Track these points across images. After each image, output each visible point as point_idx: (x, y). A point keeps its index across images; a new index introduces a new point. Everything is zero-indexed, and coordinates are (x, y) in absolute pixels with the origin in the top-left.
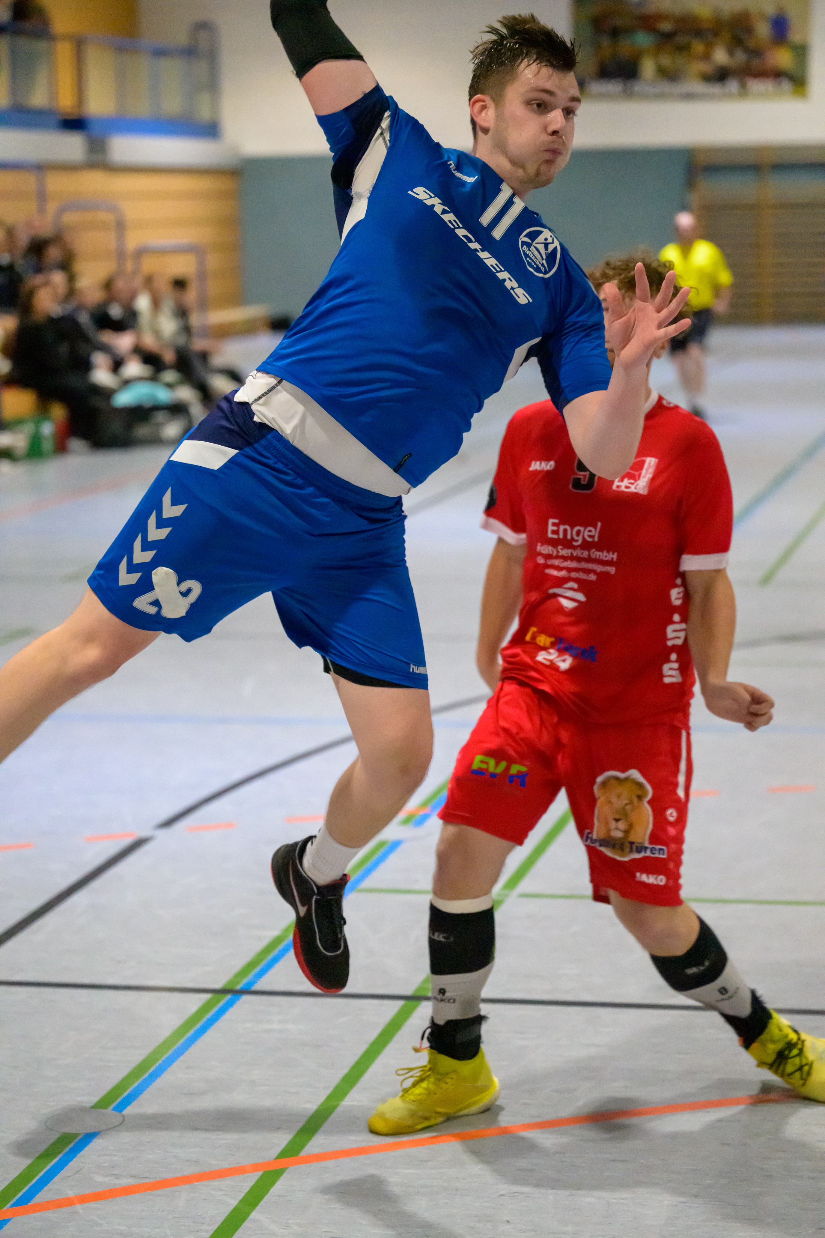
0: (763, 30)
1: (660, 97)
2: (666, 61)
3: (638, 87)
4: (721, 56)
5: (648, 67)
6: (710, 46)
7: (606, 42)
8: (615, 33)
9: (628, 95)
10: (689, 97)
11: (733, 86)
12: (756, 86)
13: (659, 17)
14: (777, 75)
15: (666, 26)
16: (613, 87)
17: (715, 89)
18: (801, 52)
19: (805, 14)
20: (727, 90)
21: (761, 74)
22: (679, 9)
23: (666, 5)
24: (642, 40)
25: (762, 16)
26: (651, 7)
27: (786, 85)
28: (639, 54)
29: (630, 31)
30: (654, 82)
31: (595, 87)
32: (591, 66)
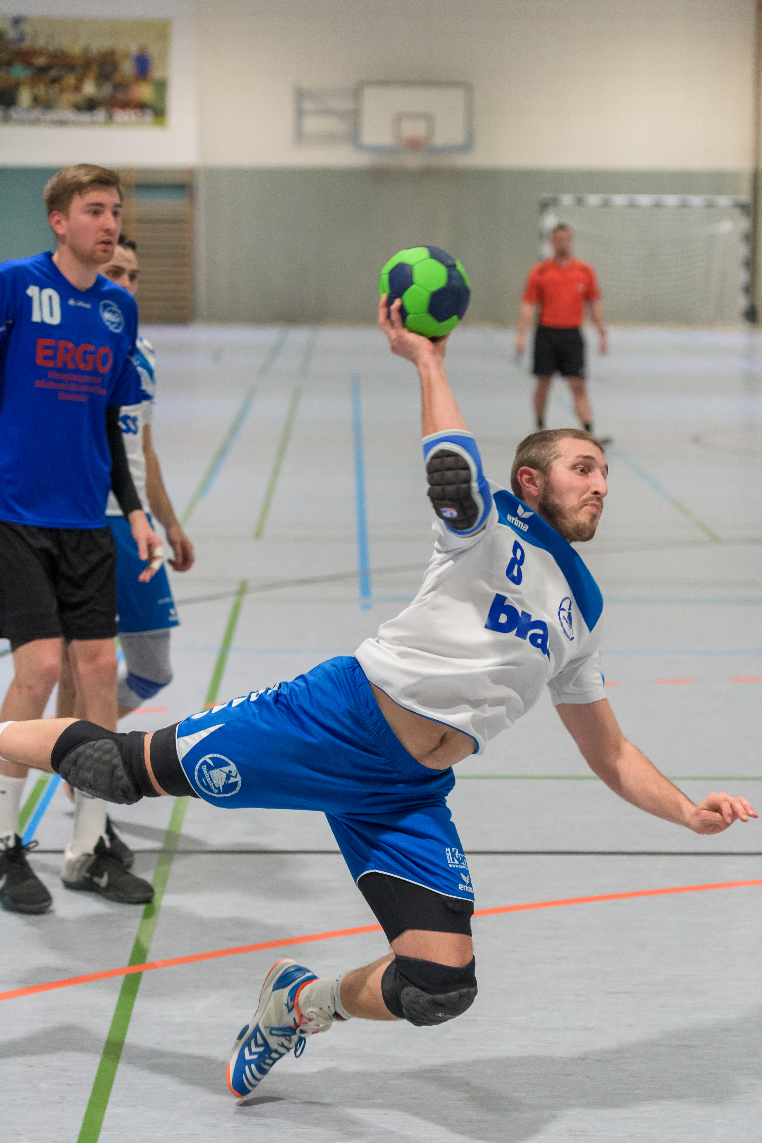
0: (128, 68)
1: (36, 122)
2: (41, 90)
3: (15, 114)
4: (89, 88)
5: (25, 96)
6: (80, 79)
9: (6, 120)
10: (62, 123)
11: (100, 115)
12: (121, 116)
13: (35, 53)
14: (141, 106)
15: (41, 61)
17: (85, 117)
18: (161, 87)
19: (164, 54)
20: (95, 118)
21: (126, 105)
22: (53, 46)
23: (41, 43)
24: (19, 72)
25: (126, 55)
26: (27, 44)
27: (149, 117)
28: (17, 85)
29: (9, 63)
30: (30, 109)
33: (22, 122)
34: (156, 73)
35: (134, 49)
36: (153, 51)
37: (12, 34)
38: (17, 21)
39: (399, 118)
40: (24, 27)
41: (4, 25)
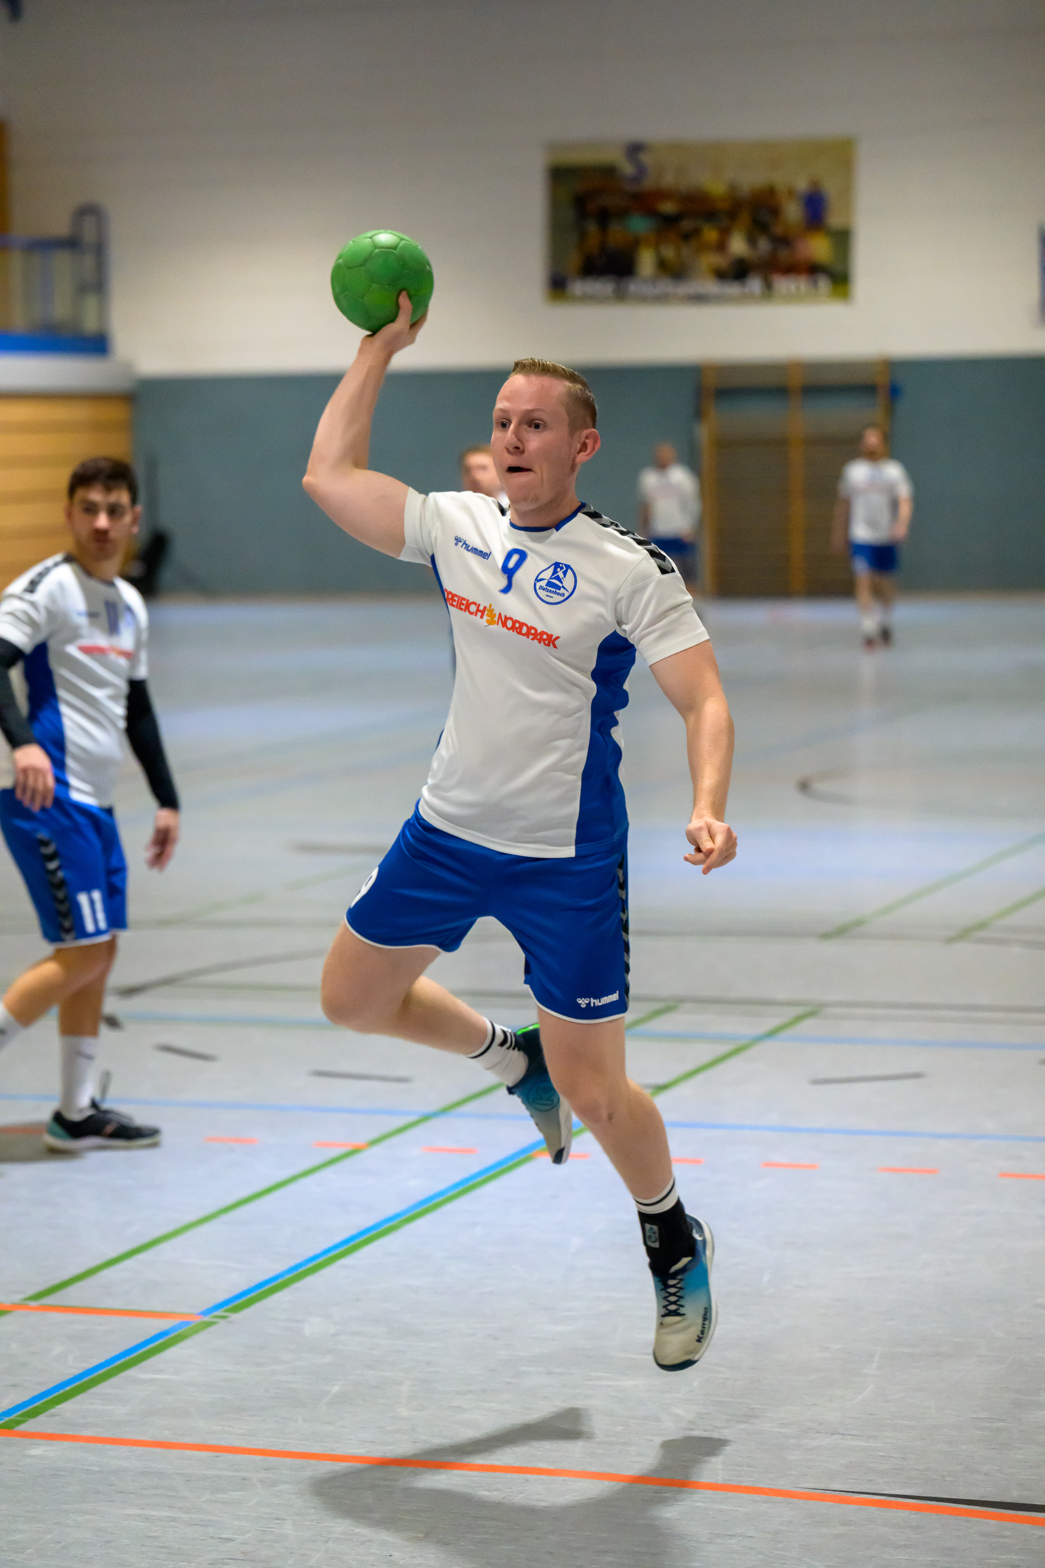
0: (793, 212)
1: (662, 299)
2: (669, 252)
3: (633, 287)
4: (738, 246)
5: (646, 261)
6: (725, 233)
7: (592, 228)
8: (604, 217)
9: (621, 296)
10: (699, 299)
11: (755, 284)
12: (784, 285)
13: (661, 195)
14: (813, 270)
15: (668, 207)
16: (603, 287)
17: (733, 289)
18: (843, 239)
19: (847, 190)
20: (746, 290)
21: (791, 269)
22: (687, 184)
23: (669, 180)
24: (639, 225)
25: (791, 192)
26: (649, 184)
27: (824, 284)
28: (635, 244)
29: (623, 213)
30: (654, 280)
31: (578, 287)
32: (574, 260)
33: (643, 299)
34: (834, 220)
35: (802, 185)
36: (831, 188)
37: (628, 169)
38: (635, 149)
40: (645, 158)
41: (615, 156)
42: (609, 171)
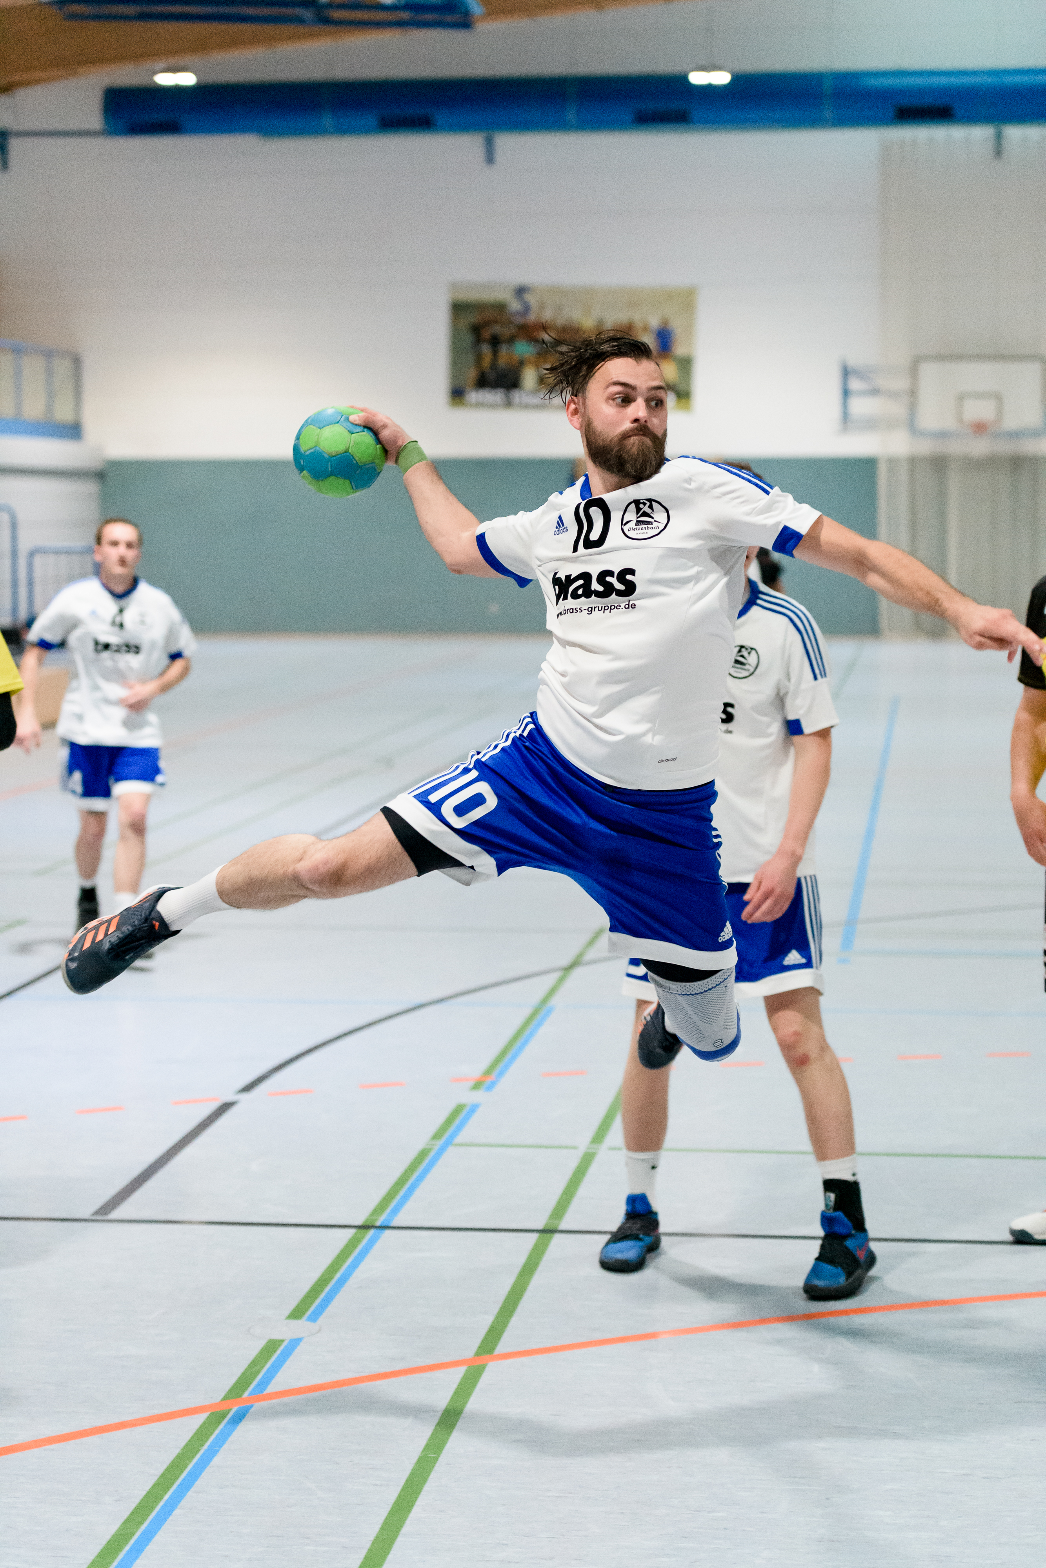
1: (541, 407)
3: (517, 396)
5: (529, 377)
7: (486, 350)
8: (495, 342)
9: (508, 404)
13: (541, 326)
15: (547, 336)
16: (493, 396)
18: (686, 364)
19: (689, 327)
22: (561, 320)
23: (547, 316)
24: (523, 349)
25: (646, 328)
26: (532, 317)
28: (521, 364)
29: (511, 340)
30: (536, 392)
31: (474, 396)
32: (472, 374)
33: (526, 407)
34: (679, 350)
35: (654, 322)
36: (677, 326)
37: (515, 306)
38: (521, 291)
39: (961, 398)
40: (529, 297)
41: (505, 296)
42: (501, 307)
